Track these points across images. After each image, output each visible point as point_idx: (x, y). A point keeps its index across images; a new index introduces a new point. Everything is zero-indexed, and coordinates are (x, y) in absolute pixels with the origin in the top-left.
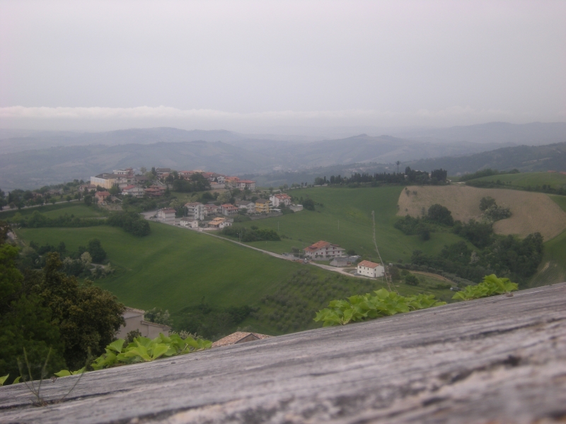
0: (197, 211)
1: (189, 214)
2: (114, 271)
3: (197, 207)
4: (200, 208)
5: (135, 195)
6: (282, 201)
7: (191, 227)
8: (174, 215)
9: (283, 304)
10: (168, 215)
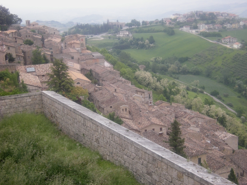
0: (202, 27)
1: (198, 28)
2: (155, 46)
3: (202, 26)
4: (203, 26)
5: (181, 21)
6: (245, 23)
7: (192, 32)
8: (189, 28)
9: (200, 56)
10: (187, 28)
